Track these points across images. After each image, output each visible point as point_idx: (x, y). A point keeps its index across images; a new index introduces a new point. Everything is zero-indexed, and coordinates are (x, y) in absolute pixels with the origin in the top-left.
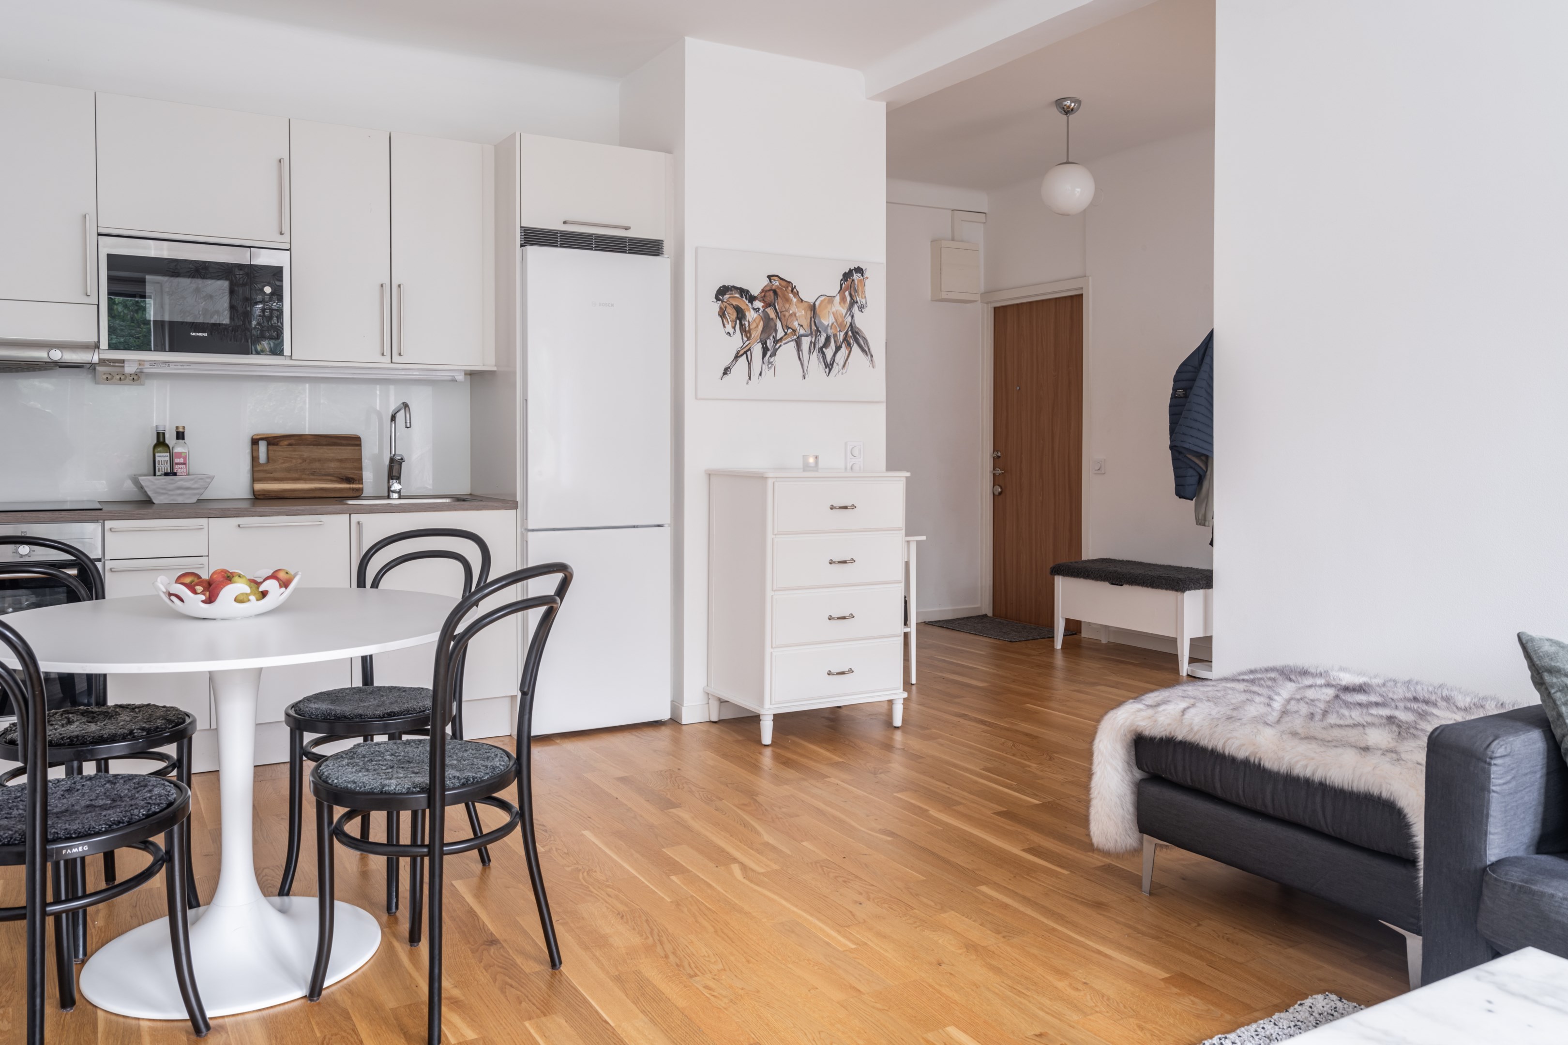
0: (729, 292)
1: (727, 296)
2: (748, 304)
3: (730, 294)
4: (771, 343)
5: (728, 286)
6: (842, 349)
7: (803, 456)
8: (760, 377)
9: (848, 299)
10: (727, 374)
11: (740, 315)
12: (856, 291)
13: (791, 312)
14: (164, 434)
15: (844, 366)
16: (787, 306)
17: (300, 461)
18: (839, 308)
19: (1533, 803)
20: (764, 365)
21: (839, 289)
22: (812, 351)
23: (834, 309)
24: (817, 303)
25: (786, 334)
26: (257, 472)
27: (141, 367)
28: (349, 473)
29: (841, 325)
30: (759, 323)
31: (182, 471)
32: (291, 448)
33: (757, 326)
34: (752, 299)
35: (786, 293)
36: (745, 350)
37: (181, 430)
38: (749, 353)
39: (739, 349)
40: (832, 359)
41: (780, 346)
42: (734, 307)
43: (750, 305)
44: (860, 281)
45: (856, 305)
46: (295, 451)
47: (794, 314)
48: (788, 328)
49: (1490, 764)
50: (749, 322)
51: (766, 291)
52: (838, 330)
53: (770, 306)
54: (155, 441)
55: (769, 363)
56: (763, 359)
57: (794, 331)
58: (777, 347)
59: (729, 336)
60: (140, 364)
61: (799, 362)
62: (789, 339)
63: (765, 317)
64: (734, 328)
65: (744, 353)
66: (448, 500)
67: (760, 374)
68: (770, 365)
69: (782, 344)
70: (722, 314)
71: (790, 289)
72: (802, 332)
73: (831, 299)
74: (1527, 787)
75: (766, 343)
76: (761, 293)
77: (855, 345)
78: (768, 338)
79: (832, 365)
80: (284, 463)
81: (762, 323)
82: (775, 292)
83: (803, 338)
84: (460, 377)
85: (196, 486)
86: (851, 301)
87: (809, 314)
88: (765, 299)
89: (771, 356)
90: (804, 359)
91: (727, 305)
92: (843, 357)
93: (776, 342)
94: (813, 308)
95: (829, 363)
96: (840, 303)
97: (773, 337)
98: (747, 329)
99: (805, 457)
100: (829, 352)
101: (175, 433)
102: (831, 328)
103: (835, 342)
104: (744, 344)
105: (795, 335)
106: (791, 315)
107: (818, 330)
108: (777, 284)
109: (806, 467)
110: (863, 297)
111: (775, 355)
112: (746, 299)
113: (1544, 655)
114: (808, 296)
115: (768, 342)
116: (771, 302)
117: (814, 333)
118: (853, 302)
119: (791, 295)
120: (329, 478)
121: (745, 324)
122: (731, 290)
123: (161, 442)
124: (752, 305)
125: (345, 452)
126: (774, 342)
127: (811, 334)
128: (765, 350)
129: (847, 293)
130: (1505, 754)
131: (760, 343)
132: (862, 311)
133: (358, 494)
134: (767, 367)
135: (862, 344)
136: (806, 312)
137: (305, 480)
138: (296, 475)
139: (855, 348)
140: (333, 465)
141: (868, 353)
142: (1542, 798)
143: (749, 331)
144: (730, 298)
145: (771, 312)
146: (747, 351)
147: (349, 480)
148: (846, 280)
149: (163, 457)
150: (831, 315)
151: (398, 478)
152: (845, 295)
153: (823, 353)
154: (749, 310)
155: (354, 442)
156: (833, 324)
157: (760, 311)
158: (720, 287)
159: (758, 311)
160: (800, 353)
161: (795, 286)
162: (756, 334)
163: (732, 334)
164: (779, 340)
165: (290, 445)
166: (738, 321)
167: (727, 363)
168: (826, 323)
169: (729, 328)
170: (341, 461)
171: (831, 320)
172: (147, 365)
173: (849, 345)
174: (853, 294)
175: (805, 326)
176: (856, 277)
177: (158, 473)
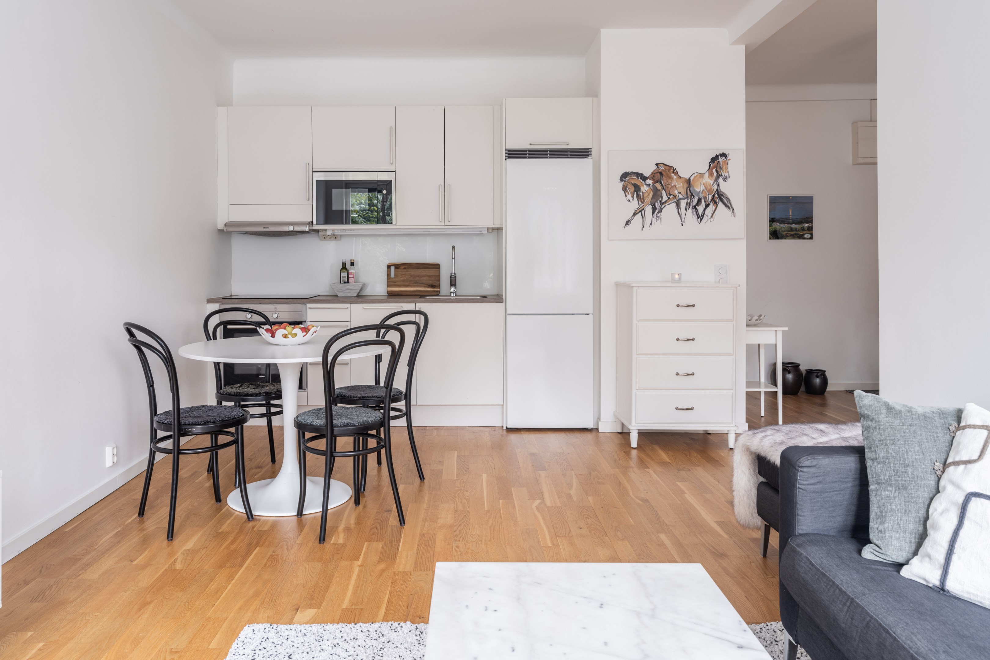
0: (629, 176)
1: (628, 178)
2: (642, 182)
3: (630, 177)
4: (658, 205)
5: (629, 172)
6: (710, 206)
7: (672, 274)
8: (651, 226)
9: (715, 174)
10: (628, 224)
11: (637, 189)
12: (721, 168)
13: (672, 185)
14: (345, 263)
15: (712, 216)
16: (670, 181)
17: (409, 276)
18: (708, 180)
19: (845, 503)
20: (653, 219)
21: (708, 168)
22: (688, 208)
23: (704, 181)
24: (692, 178)
25: (669, 198)
26: (390, 282)
27: (333, 232)
28: (433, 283)
29: (710, 191)
30: (650, 193)
31: (352, 281)
32: (405, 270)
33: (649, 195)
34: (645, 179)
35: (669, 174)
36: (640, 210)
37: (352, 261)
38: (643, 212)
39: (636, 209)
40: (702, 212)
41: (665, 206)
42: (632, 184)
43: (643, 182)
44: (724, 162)
45: (721, 178)
46: (407, 271)
47: (675, 186)
48: (670, 195)
49: (798, 470)
50: (643, 193)
51: (655, 173)
52: (707, 194)
53: (657, 182)
54: (341, 267)
55: (657, 217)
56: (653, 214)
57: (675, 196)
58: (663, 207)
59: (629, 202)
60: (333, 231)
61: (678, 216)
62: (671, 202)
63: (654, 189)
64: (633, 197)
65: (640, 211)
66: (478, 298)
67: (651, 224)
68: (657, 218)
69: (666, 205)
70: (625, 189)
71: (672, 170)
72: (680, 196)
73: (702, 175)
74: (836, 491)
75: (655, 205)
76: (651, 175)
77: (720, 203)
78: (656, 202)
79: (703, 216)
80: (401, 277)
81: (652, 193)
82: (661, 174)
83: (681, 201)
84: (485, 231)
85: (355, 288)
86: (717, 175)
87: (686, 185)
88: (654, 179)
89: (658, 213)
90: (682, 214)
91: (628, 184)
92: (711, 211)
93: (662, 204)
94: (689, 181)
95: (700, 215)
96: (709, 177)
97: (660, 201)
98: (642, 197)
99: (673, 275)
100: (701, 209)
101: (350, 263)
102: (702, 193)
103: (705, 201)
104: (639, 206)
105: (676, 199)
106: (673, 187)
107: (692, 195)
108: (663, 168)
109: (673, 281)
110: (727, 171)
111: (661, 212)
112: (641, 179)
113: (863, 406)
114: (685, 173)
115: (656, 204)
116: (658, 180)
117: (689, 197)
118: (719, 176)
119: (673, 175)
120: (423, 285)
121: (640, 194)
122: (631, 175)
123: (344, 268)
124: (645, 182)
125: (431, 272)
126: (660, 204)
127: (687, 198)
128: (654, 209)
129: (714, 170)
130: (810, 465)
131: (651, 205)
132: (725, 181)
133: (437, 294)
134: (655, 220)
135: (726, 202)
136: (683, 184)
137: (411, 286)
138: (407, 284)
139: (720, 205)
140: (425, 278)
141: (730, 207)
142: (855, 501)
143: (643, 198)
144: (629, 179)
145: (658, 186)
146: (642, 210)
147: (433, 286)
148: (714, 162)
149: (344, 274)
150: (702, 185)
151: (455, 285)
152: (713, 172)
153: (696, 209)
154: (643, 186)
155: (436, 266)
156: (703, 190)
157: (651, 186)
158: (623, 173)
159: (649, 186)
160: (679, 210)
161: (675, 169)
162: (648, 199)
163: (631, 201)
164: (664, 203)
165: (405, 268)
166: (635, 193)
167: (628, 218)
168: (698, 190)
169: (629, 197)
170: (429, 276)
171: (702, 188)
172: (336, 231)
173: (715, 203)
174: (719, 170)
175: (683, 193)
176: (721, 159)
177: (342, 282)
